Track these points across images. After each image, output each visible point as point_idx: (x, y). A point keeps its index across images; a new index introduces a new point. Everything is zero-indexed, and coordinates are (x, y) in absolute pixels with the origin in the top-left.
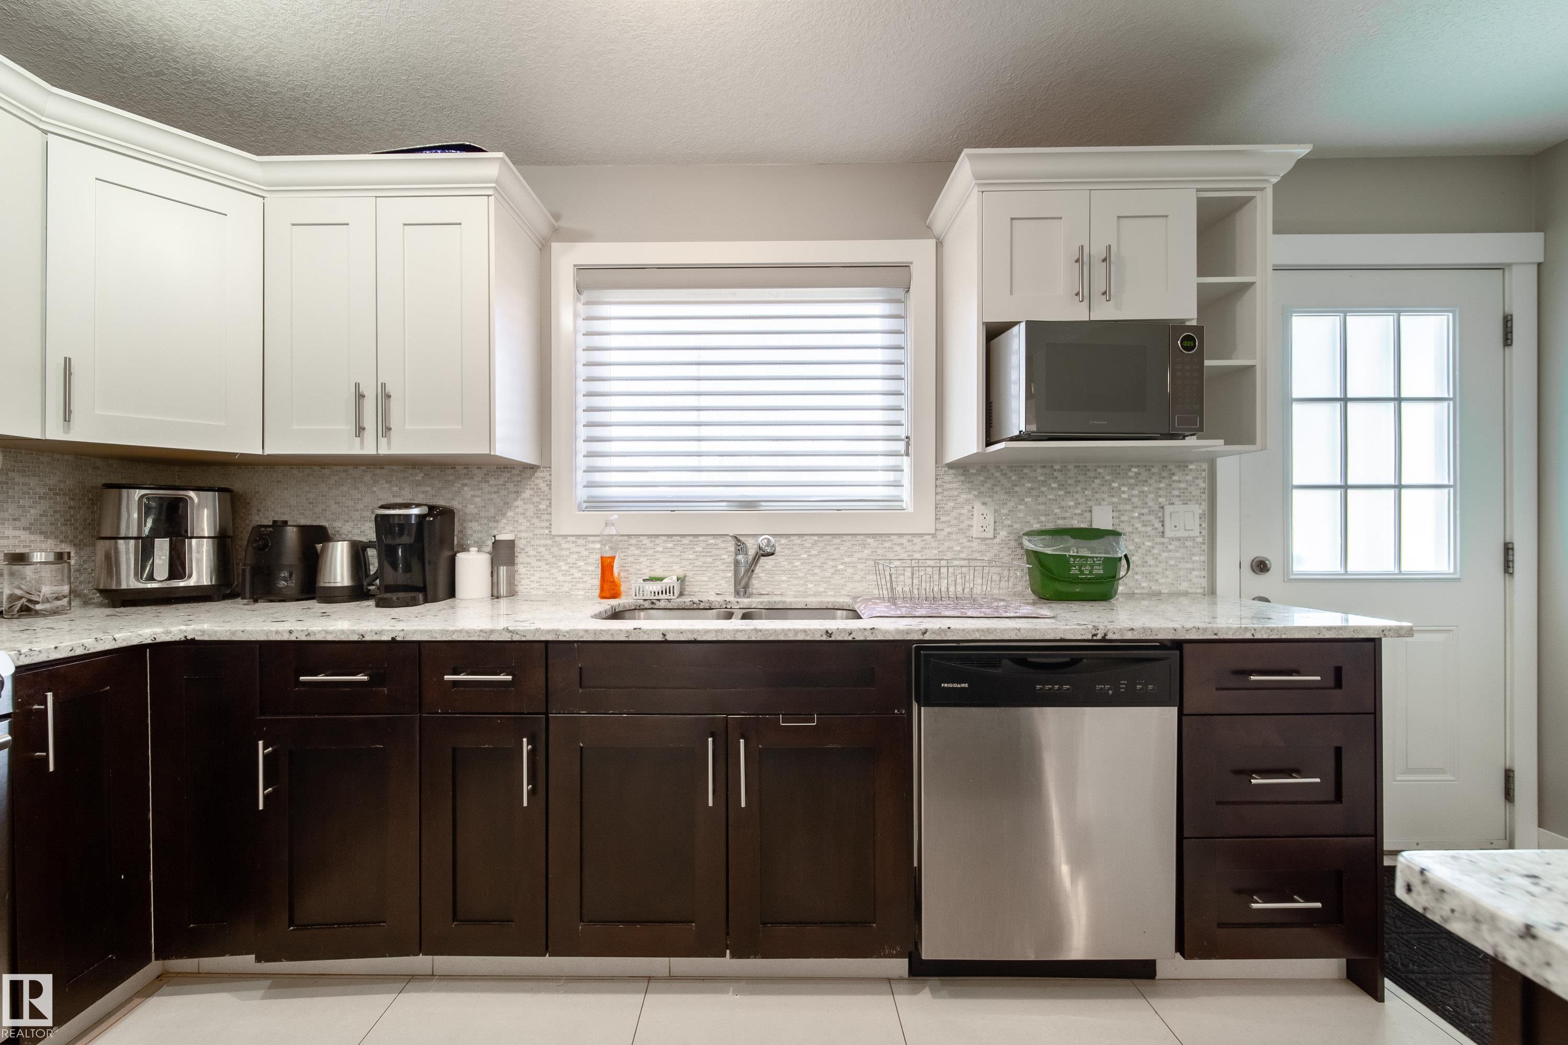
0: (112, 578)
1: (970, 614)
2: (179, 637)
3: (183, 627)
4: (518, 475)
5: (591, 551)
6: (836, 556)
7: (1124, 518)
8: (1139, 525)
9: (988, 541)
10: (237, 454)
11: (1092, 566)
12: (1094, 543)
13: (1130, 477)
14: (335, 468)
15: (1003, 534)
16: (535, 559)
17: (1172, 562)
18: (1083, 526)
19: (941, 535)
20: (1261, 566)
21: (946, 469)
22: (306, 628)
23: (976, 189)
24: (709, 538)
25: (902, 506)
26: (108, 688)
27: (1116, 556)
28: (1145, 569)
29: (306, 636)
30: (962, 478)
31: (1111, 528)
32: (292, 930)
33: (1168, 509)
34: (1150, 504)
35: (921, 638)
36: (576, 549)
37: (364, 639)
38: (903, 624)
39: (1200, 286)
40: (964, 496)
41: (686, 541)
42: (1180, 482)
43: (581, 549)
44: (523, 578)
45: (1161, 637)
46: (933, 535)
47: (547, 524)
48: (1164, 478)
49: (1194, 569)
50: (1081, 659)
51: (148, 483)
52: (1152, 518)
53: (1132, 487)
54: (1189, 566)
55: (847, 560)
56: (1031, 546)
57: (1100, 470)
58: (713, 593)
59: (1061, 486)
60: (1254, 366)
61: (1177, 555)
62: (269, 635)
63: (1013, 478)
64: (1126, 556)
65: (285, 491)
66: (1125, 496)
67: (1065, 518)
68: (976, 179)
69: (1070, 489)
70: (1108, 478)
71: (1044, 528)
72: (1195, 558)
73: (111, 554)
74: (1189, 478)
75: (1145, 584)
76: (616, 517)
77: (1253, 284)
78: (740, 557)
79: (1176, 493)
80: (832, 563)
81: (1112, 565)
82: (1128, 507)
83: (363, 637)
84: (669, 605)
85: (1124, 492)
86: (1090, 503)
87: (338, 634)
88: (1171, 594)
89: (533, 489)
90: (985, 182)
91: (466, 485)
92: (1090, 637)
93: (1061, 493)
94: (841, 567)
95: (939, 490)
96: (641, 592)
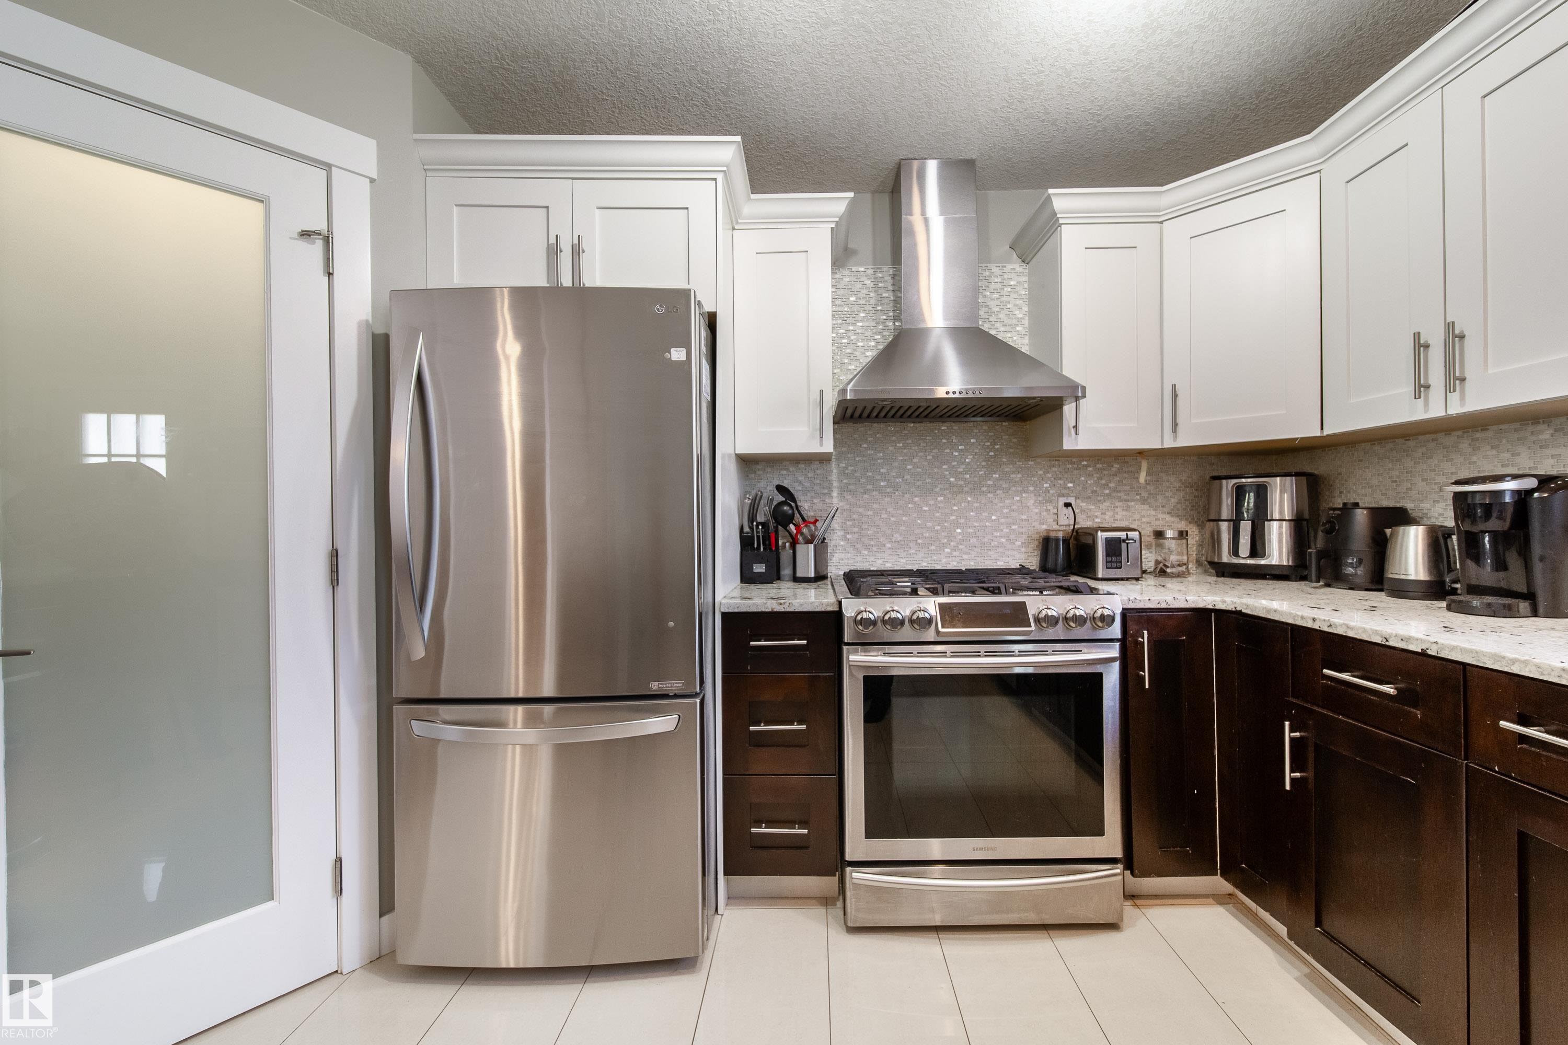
0: (1215, 554)
2: (1230, 607)
3: (1236, 600)
10: (1296, 439)
14: (1421, 438)
22: (1328, 619)
26: (1185, 638)
29: (1328, 626)
32: (1318, 930)
37: (1387, 643)
51: (1251, 472)
62: (1296, 618)
65: (1367, 470)
73: (1214, 533)
83: (1387, 641)
87: (1360, 631)
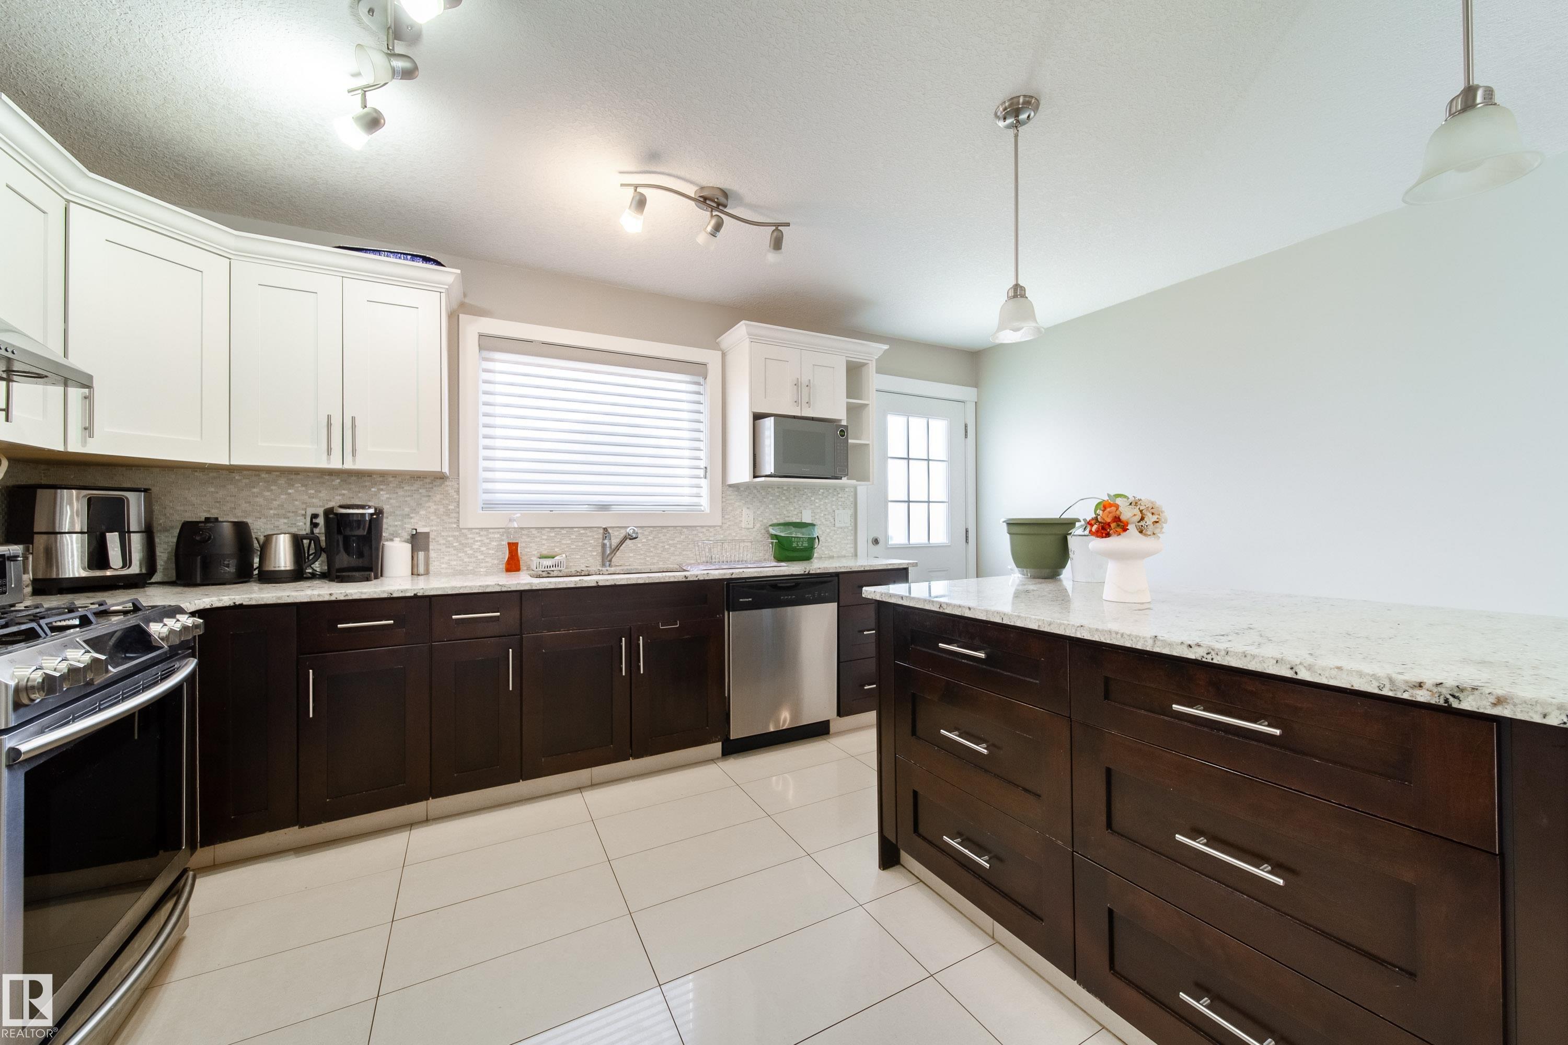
1: (749, 566)
2: (230, 603)
4: (430, 483)
5: (492, 540)
6: (664, 540)
7: (817, 517)
8: (823, 521)
9: (750, 530)
11: (803, 542)
12: (804, 530)
13: (820, 495)
15: (758, 525)
16: (444, 547)
17: (838, 540)
18: (798, 521)
19: (725, 526)
20: (876, 542)
21: (728, 487)
23: (748, 340)
24: (580, 529)
25: (701, 509)
27: (813, 537)
28: (826, 544)
29: (344, 596)
30: (737, 493)
31: (811, 522)
33: (837, 512)
34: (829, 509)
35: (730, 577)
36: (479, 539)
37: (392, 596)
38: (717, 572)
39: (848, 403)
40: (737, 503)
41: (564, 532)
42: (842, 497)
43: (484, 538)
44: (434, 561)
45: (831, 571)
46: (721, 527)
47: (455, 520)
48: (835, 495)
49: (847, 544)
50: (800, 583)
52: (830, 517)
53: (820, 500)
54: (846, 542)
55: (671, 542)
56: (773, 532)
57: (806, 490)
58: (584, 566)
59: (787, 499)
60: (868, 444)
61: (841, 536)
62: (312, 597)
63: (763, 494)
64: (818, 536)
66: (817, 505)
67: (789, 517)
68: (749, 335)
69: (791, 500)
70: (809, 495)
71: (779, 522)
72: (849, 538)
73: (51, 547)
74: (846, 496)
75: (826, 552)
76: (518, 515)
77: (868, 404)
78: (606, 541)
79: (840, 503)
80: (661, 545)
81: (811, 541)
82: (819, 511)
83: (392, 594)
84: (560, 574)
85: (817, 503)
86: (801, 509)
88: (838, 557)
89: (443, 494)
90: (754, 339)
91: (382, 490)
92: (803, 573)
93: (787, 502)
94: (667, 547)
95: (724, 500)
96: (541, 566)
